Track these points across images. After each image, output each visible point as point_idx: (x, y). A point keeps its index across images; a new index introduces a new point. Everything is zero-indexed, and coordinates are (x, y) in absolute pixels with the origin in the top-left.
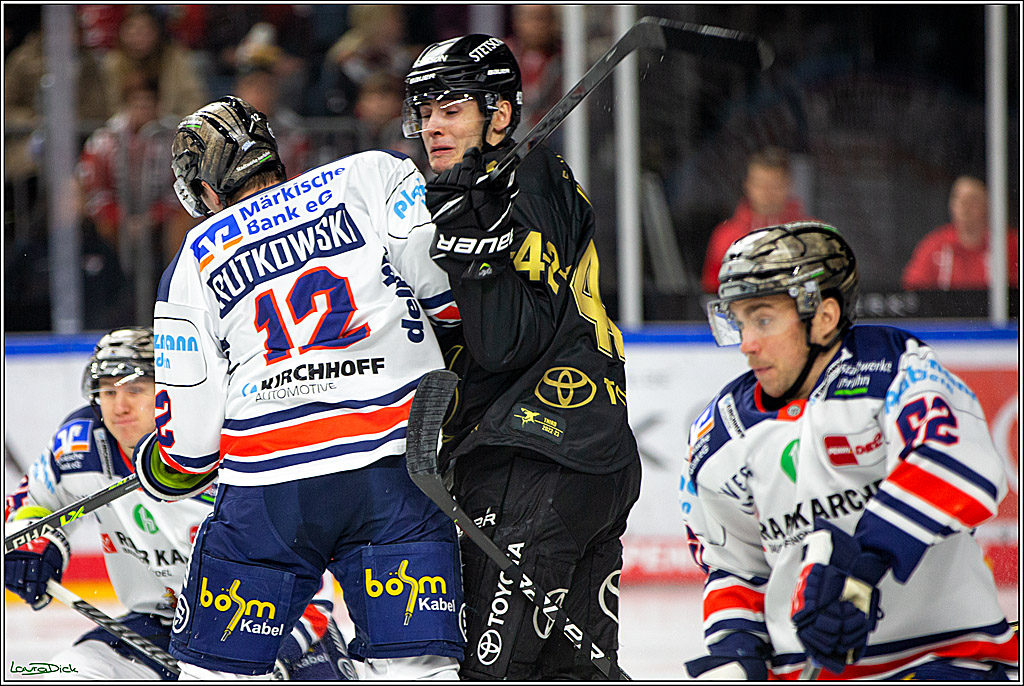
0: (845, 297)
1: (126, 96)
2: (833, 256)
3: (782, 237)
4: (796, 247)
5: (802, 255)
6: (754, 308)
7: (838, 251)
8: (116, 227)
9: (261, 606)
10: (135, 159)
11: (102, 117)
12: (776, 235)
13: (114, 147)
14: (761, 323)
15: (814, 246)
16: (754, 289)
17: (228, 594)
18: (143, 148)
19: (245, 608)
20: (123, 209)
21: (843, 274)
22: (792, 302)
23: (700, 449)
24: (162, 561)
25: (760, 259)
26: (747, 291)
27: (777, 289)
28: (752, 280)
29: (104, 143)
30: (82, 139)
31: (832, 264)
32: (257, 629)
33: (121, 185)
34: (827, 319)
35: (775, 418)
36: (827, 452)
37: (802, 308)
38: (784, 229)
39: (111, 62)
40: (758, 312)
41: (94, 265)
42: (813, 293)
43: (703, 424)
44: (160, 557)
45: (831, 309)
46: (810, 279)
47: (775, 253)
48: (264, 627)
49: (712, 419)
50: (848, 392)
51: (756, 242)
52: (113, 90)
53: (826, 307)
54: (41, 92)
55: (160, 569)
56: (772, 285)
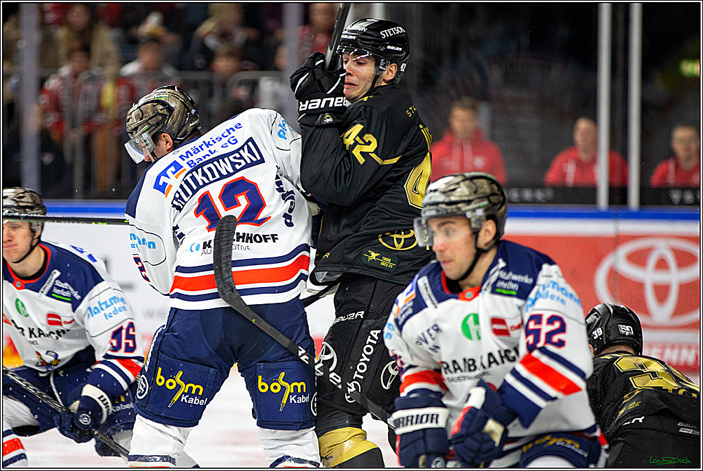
0: (499, 221)
1: (70, 55)
2: (493, 194)
3: (463, 181)
4: (471, 188)
5: (475, 192)
6: (443, 224)
7: (496, 192)
8: (62, 135)
9: (195, 387)
10: (74, 94)
11: (55, 67)
12: (459, 179)
13: (61, 86)
14: (447, 233)
15: (482, 188)
16: (445, 212)
17: (174, 379)
18: (80, 87)
19: (185, 388)
20: (67, 125)
21: (499, 206)
22: (467, 221)
23: (406, 310)
24: (33, 335)
25: (449, 193)
26: (440, 213)
27: (459, 213)
28: (444, 206)
29: (55, 83)
30: (42, 81)
31: (493, 199)
32: (191, 401)
33: (66, 110)
34: (487, 233)
35: (457, 298)
36: (491, 327)
37: (473, 225)
38: (464, 176)
39: (61, 33)
40: (447, 226)
41: (48, 158)
42: (480, 217)
43: (408, 294)
44: (31, 332)
45: (490, 226)
46: (479, 208)
47: (459, 190)
48: (196, 400)
49: (414, 292)
50: (504, 292)
51: (446, 184)
52: (62, 51)
53: (487, 225)
54: (17, 51)
55: (31, 340)
56: (455, 210)
